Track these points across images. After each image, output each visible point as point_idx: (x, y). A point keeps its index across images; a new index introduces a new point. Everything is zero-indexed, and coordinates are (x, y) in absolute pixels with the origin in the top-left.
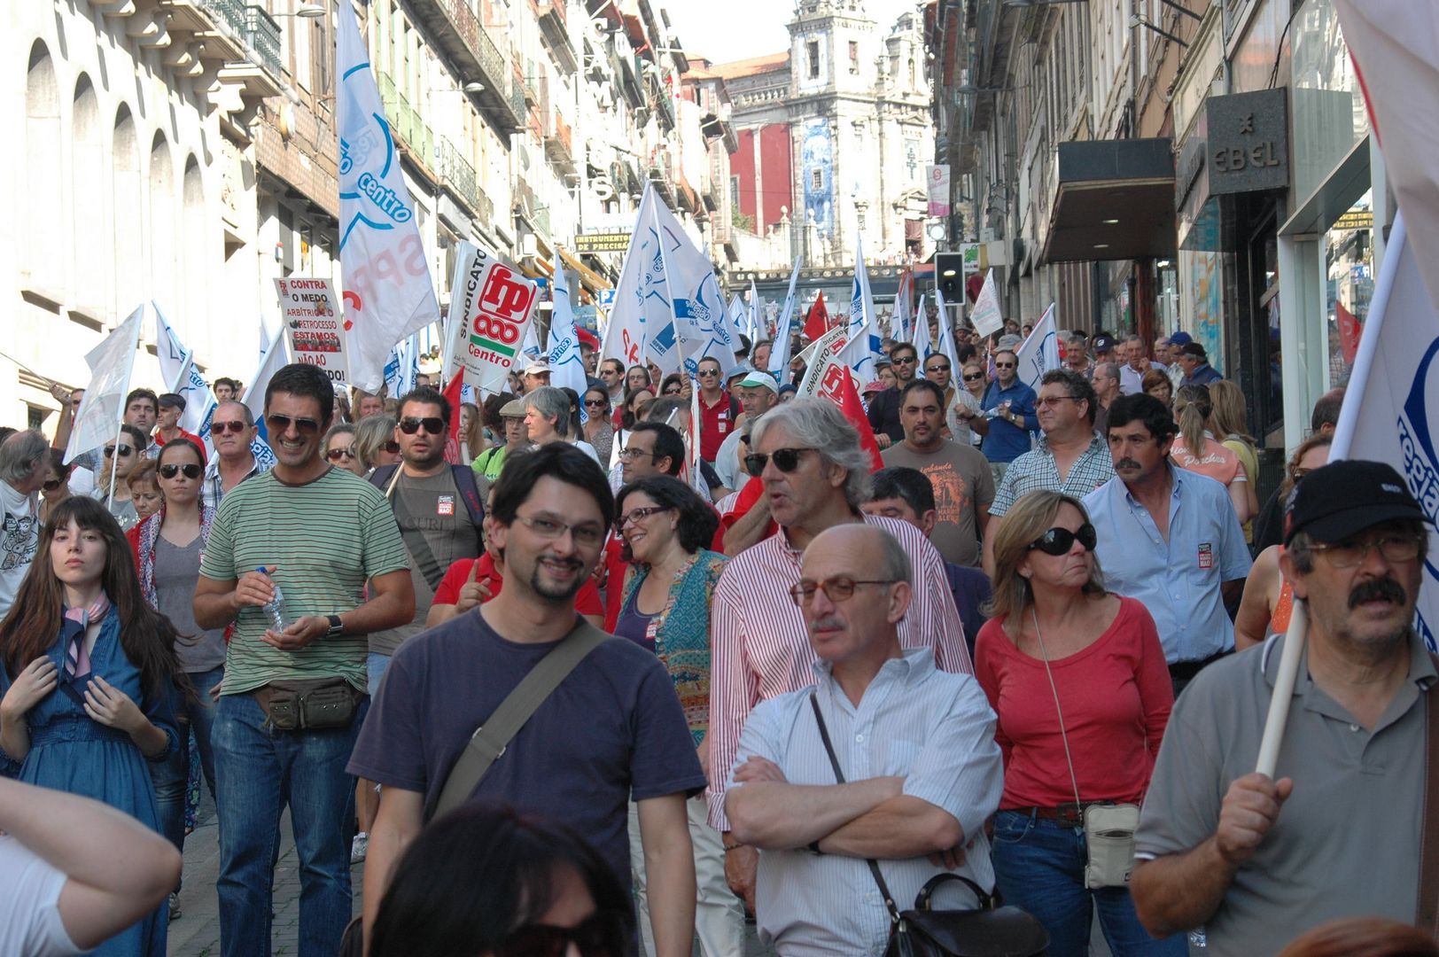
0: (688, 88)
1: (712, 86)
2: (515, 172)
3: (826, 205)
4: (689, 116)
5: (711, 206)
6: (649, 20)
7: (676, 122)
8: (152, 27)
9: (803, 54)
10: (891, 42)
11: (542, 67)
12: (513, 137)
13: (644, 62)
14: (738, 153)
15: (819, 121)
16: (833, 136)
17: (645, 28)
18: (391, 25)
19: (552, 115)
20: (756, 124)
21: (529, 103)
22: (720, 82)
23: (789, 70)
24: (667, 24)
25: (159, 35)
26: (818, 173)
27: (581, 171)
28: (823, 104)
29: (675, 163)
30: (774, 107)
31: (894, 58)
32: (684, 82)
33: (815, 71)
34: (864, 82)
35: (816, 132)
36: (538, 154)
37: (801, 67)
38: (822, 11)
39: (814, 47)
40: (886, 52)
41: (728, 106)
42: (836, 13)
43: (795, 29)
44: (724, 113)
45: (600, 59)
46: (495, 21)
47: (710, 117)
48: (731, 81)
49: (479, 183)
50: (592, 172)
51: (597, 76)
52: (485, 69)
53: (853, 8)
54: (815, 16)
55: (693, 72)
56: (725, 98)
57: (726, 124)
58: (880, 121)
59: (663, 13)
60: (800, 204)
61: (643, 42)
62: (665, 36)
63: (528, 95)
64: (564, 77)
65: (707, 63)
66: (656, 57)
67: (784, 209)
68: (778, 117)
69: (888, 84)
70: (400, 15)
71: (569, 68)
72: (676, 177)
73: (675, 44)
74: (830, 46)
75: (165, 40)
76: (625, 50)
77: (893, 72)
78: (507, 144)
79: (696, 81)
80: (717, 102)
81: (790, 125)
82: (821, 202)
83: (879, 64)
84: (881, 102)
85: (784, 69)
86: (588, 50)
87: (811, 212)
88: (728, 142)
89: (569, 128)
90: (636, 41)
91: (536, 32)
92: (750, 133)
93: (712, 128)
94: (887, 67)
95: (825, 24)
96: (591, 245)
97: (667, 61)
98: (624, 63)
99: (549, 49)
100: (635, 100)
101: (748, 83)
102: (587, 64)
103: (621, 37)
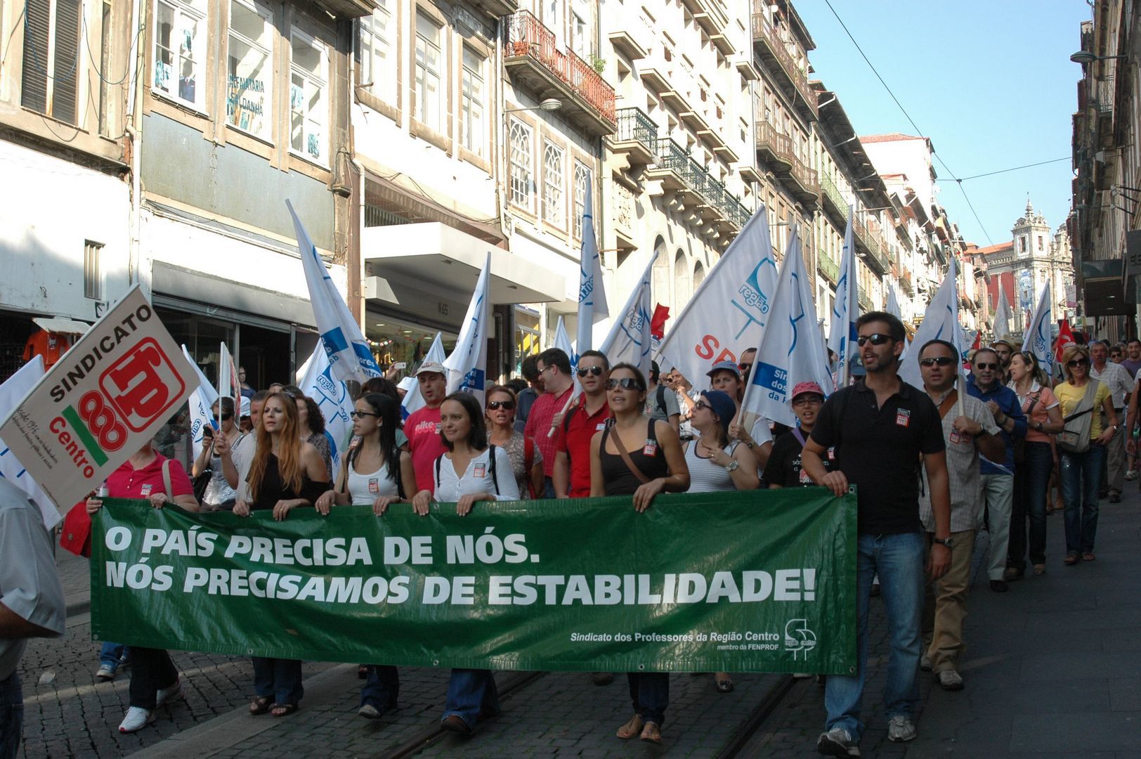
0: (968, 257)
1: (979, 257)
2: (884, 291)
3: (1030, 305)
4: (968, 269)
5: (978, 307)
6: (948, 229)
7: (961, 271)
8: (711, 230)
9: (1019, 242)
10: (1057, 236)
11: (897, 248)
12: (884, 277)
13: (946, 246)
14: (991, 283)
15: (1026, 270)
16: (1032, 277)
17: (946, 232)
18: (825, 230)
19: (902, 267)
20: (999, 272)
21: (891, 263)
22: (982, 254)
23: (1013, 249)
24: (957, 231)
25: (714, 233)
26: (1026, 292)
27: (916, 291)
28: (1028, 263)
29: (961, 288)
30: (1007, 265)
31: (1058, 243)
32: (965, 255)
33: (1024, 249)
34: (1045, 253)
35: (1025, 275)
36: (895, 284)
37: (1018, 248)
38: (1027, 224)
39: (1023, 239)
40: (1055, 240)
41: (986, 264)
42: (1033, 225)
43: (1015, 232)
44: (984, 268)
45: (924, 244)
46: (874, 229)
47: (978, 269)
48: (988, 254)
49: (867, 295)
50: (920, 291)
51: (921, 251)
52: (869, 248)
53: (1040, 222)
54: (1023, 226)
55: (969, 251)
56: (985, 261)
57: (985, 272)
58: (1053, 269)
59: (955, 226)
60: (1018, 305)
61: (945, 238)
62: (955, 235)
63: (890, 259)
64: (908, 252)
65: (977, 247)
66: (951, 244)
67: (1011, 307)
68: (1009, 269)
69: (1056, 254)
70: (829, 226)
71: (909, 248)
72: (962, 294)
73: (961, 239)
74: (1030, 239)
75: (717, 235)
76: (937, 241)
77: (1058, 249)
78: (881, 280)
79: (971, 254)
80: (981, 263)
81: (1014, 272)
82: (1027, 304)
83: (1052, 246)
84: (1053, 261)
85: (1010, 249)
86: (918, 240)
87: (1023, 308)
88: (986, 279)
89: (910, 273)
90: (942, 237)
91: (894, 233)
92: (997, 276)
93: (978, 274)
94: (1055, 247)
95: (1028, 229)
96: (919, 321)
97: (957, 246)
98: (936, 246)
99: (901, 240)
100: (942, 262)
101: (996, 255)
102: (917, 246)
103: (935, 236)
